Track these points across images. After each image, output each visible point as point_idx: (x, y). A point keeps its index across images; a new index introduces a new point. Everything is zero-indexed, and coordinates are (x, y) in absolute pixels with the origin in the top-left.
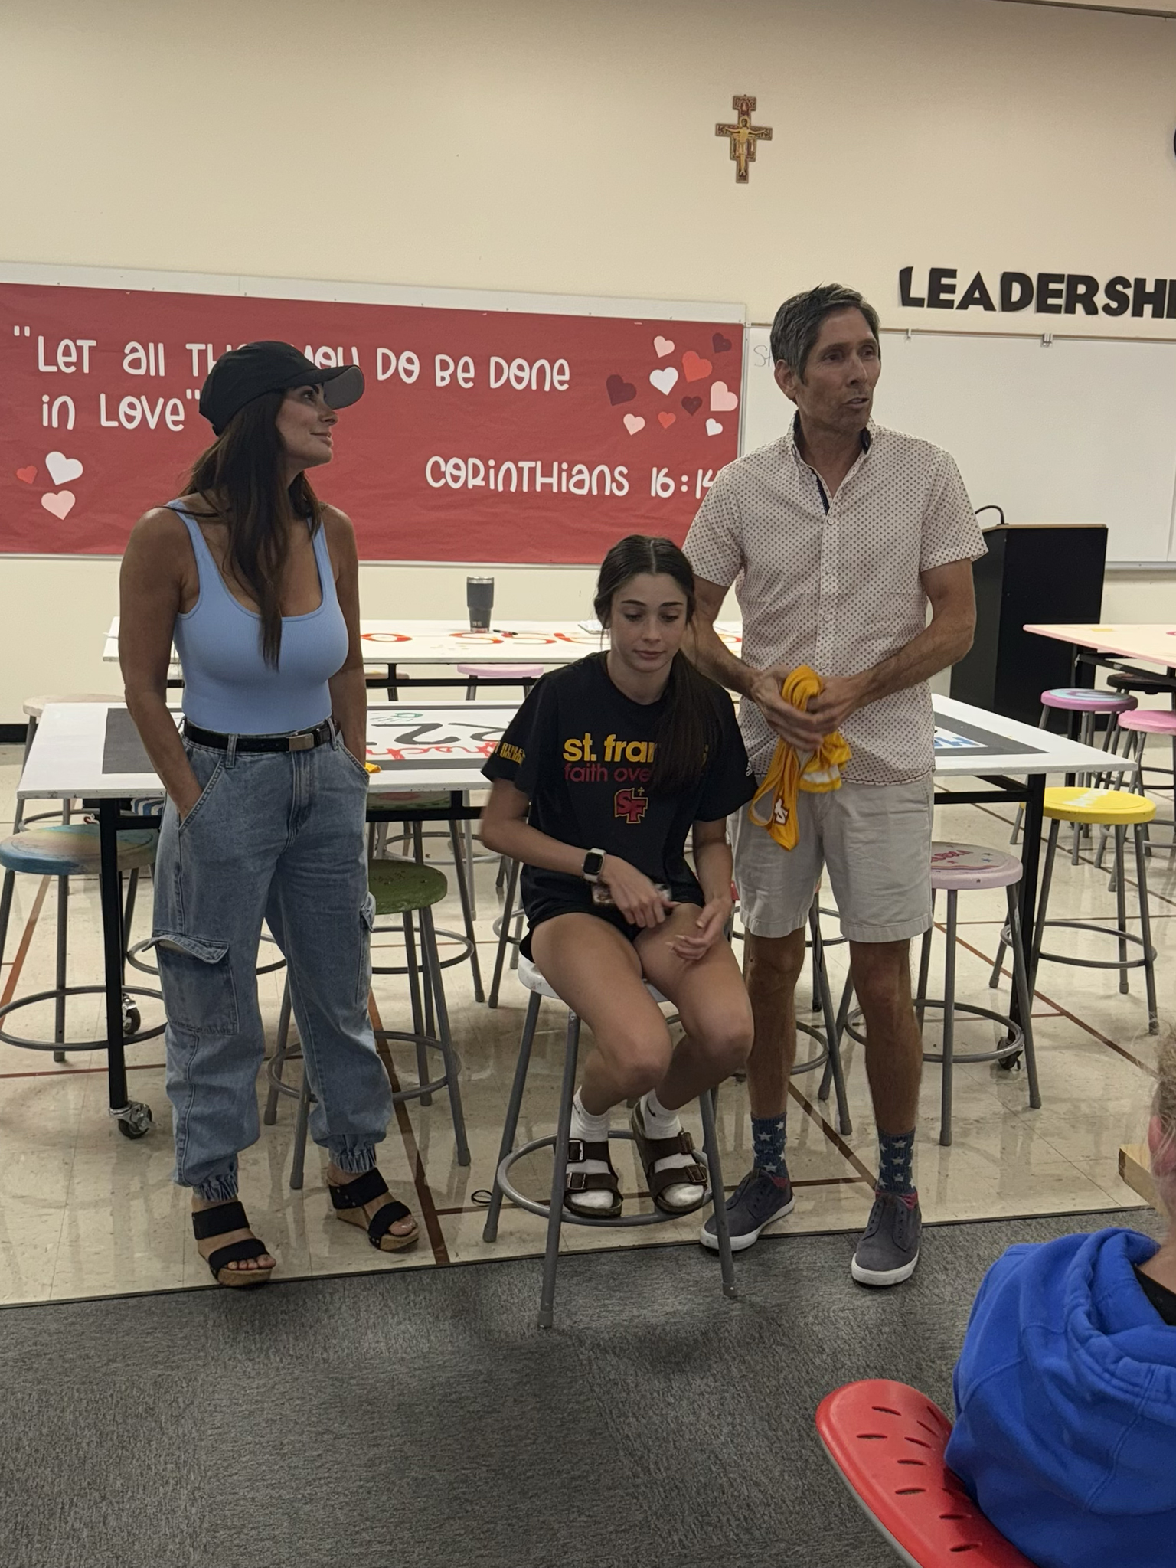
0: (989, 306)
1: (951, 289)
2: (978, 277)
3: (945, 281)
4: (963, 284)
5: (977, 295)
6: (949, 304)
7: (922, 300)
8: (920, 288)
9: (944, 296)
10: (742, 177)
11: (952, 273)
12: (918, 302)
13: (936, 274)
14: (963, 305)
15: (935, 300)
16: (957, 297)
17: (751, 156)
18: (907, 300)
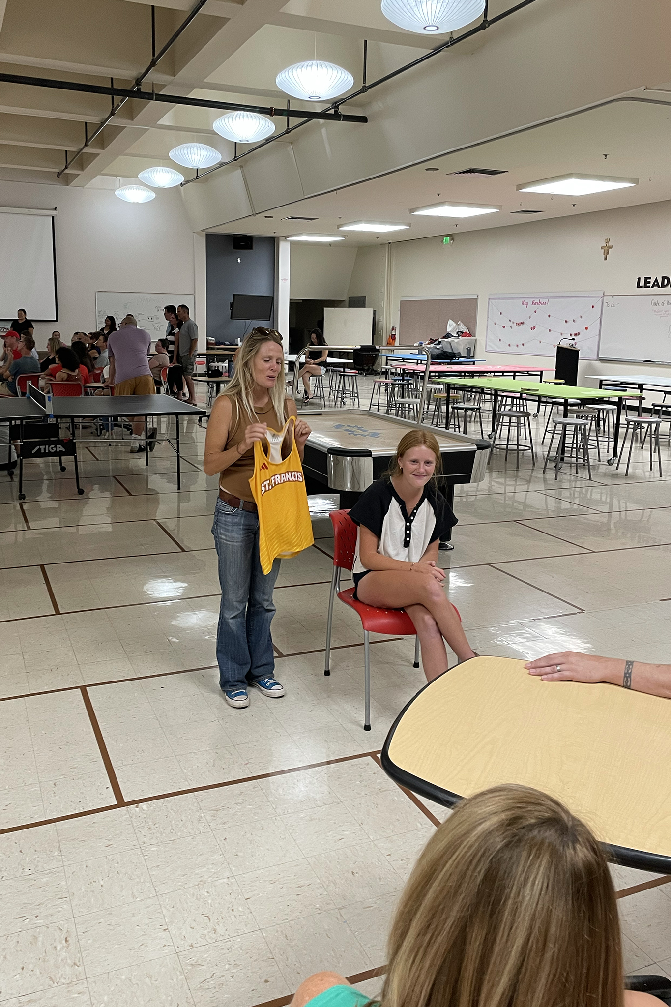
0: (659, 287)
1: (649, 283)
2: (656, 279)
4: (652, 281)
6: (649, 287)
8: (642, 283)
10: (606, 259)
11: (650, 278)
12: (642, 287)
13: (646, 279)
14: (652, 287)
15: (646, 286)
17: (608, 253)
18: (639, 286)
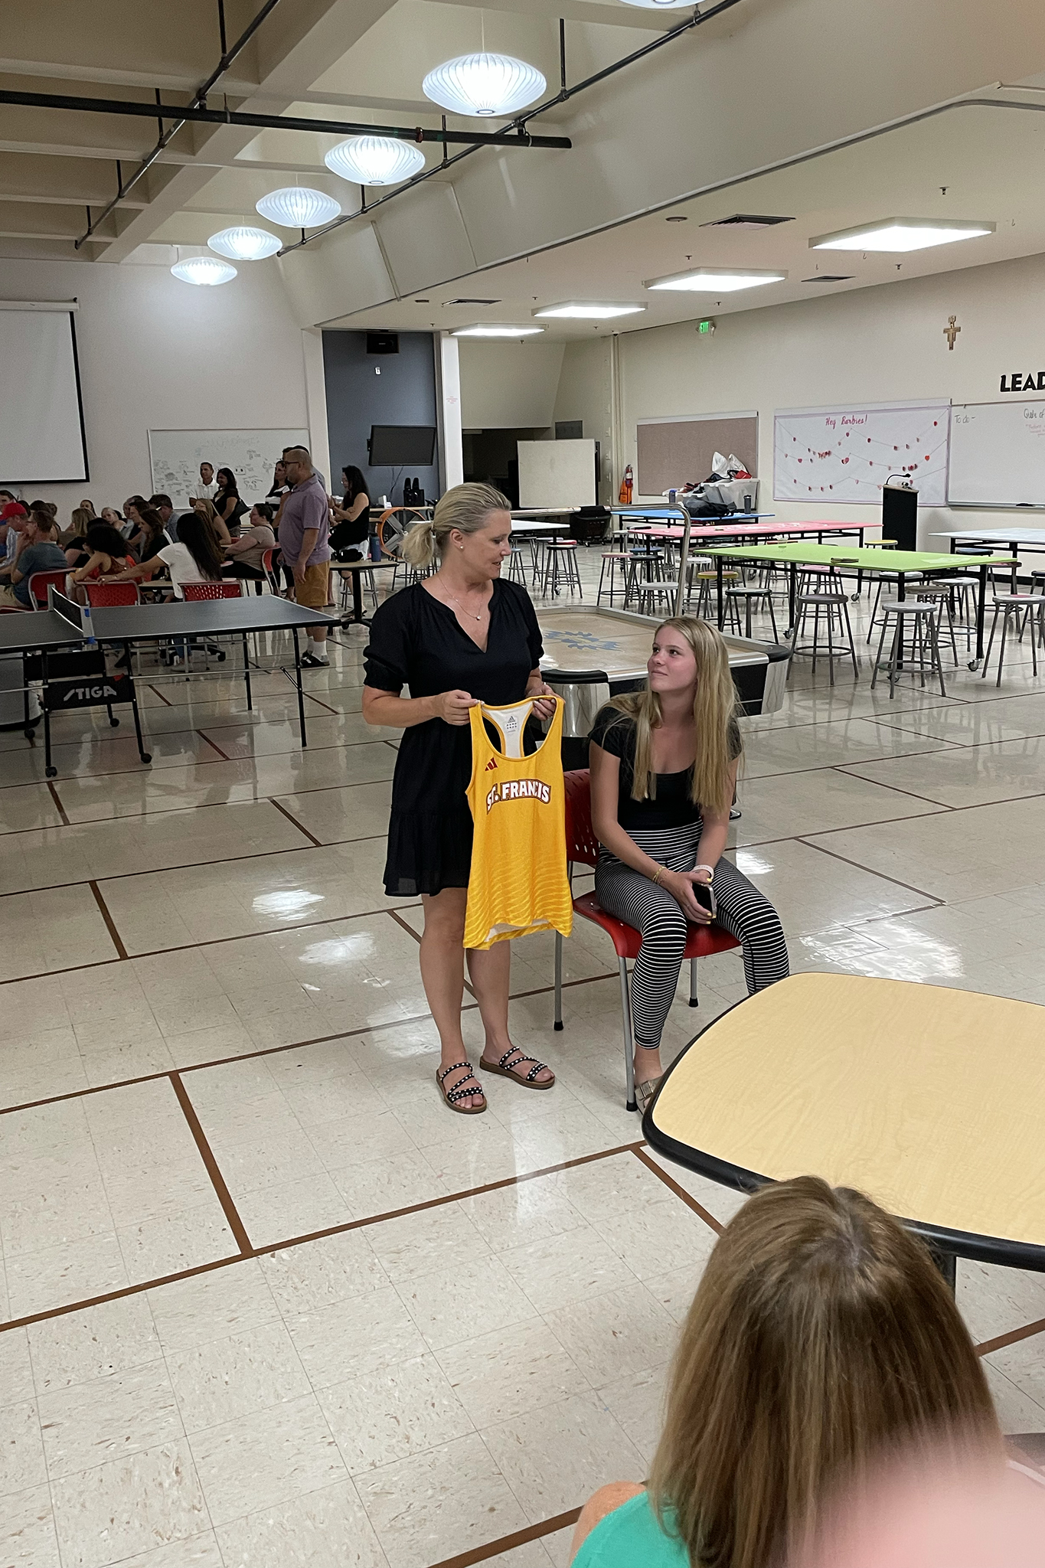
0: (1034, 389)
1: (1020, 382)
2: (1030, 376)
3: (1018, 379)
4: (1024, 380)
5: (1030, 384)
6: (1019, 389)
7: (1009, 388)
8: (1008, 385)
9: (1017, 386)
10: (951, 348)
11: (1020, 376)
12: (1008, 390)
13: (1015, 376)
14: (1024, 389)
15: (1014, 389)
16: (1022, 386)
17: (954, 339)
18: (1003, 389)
